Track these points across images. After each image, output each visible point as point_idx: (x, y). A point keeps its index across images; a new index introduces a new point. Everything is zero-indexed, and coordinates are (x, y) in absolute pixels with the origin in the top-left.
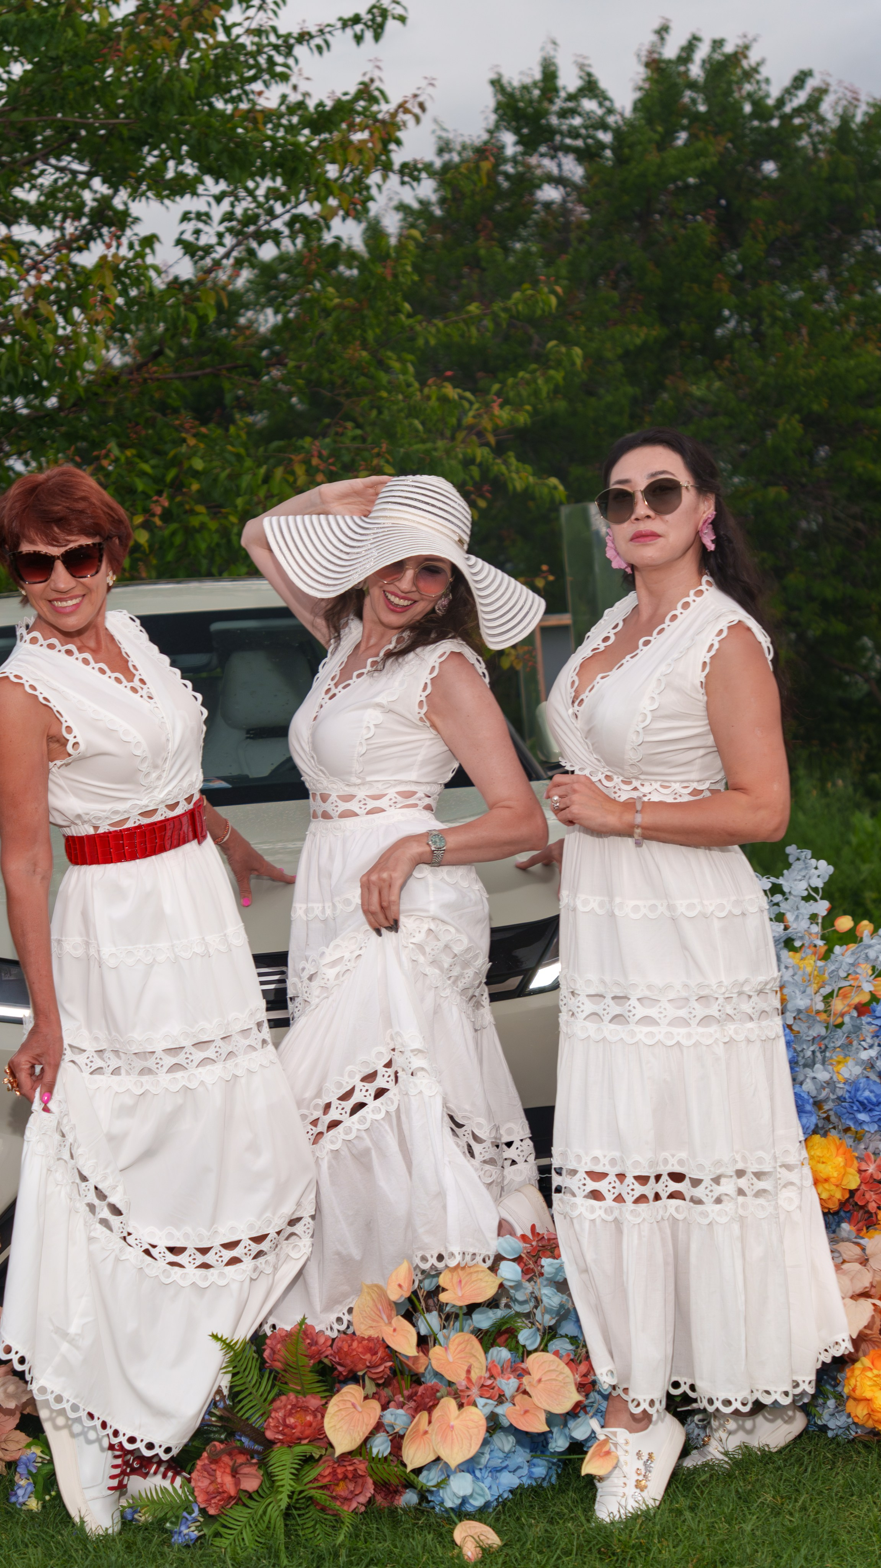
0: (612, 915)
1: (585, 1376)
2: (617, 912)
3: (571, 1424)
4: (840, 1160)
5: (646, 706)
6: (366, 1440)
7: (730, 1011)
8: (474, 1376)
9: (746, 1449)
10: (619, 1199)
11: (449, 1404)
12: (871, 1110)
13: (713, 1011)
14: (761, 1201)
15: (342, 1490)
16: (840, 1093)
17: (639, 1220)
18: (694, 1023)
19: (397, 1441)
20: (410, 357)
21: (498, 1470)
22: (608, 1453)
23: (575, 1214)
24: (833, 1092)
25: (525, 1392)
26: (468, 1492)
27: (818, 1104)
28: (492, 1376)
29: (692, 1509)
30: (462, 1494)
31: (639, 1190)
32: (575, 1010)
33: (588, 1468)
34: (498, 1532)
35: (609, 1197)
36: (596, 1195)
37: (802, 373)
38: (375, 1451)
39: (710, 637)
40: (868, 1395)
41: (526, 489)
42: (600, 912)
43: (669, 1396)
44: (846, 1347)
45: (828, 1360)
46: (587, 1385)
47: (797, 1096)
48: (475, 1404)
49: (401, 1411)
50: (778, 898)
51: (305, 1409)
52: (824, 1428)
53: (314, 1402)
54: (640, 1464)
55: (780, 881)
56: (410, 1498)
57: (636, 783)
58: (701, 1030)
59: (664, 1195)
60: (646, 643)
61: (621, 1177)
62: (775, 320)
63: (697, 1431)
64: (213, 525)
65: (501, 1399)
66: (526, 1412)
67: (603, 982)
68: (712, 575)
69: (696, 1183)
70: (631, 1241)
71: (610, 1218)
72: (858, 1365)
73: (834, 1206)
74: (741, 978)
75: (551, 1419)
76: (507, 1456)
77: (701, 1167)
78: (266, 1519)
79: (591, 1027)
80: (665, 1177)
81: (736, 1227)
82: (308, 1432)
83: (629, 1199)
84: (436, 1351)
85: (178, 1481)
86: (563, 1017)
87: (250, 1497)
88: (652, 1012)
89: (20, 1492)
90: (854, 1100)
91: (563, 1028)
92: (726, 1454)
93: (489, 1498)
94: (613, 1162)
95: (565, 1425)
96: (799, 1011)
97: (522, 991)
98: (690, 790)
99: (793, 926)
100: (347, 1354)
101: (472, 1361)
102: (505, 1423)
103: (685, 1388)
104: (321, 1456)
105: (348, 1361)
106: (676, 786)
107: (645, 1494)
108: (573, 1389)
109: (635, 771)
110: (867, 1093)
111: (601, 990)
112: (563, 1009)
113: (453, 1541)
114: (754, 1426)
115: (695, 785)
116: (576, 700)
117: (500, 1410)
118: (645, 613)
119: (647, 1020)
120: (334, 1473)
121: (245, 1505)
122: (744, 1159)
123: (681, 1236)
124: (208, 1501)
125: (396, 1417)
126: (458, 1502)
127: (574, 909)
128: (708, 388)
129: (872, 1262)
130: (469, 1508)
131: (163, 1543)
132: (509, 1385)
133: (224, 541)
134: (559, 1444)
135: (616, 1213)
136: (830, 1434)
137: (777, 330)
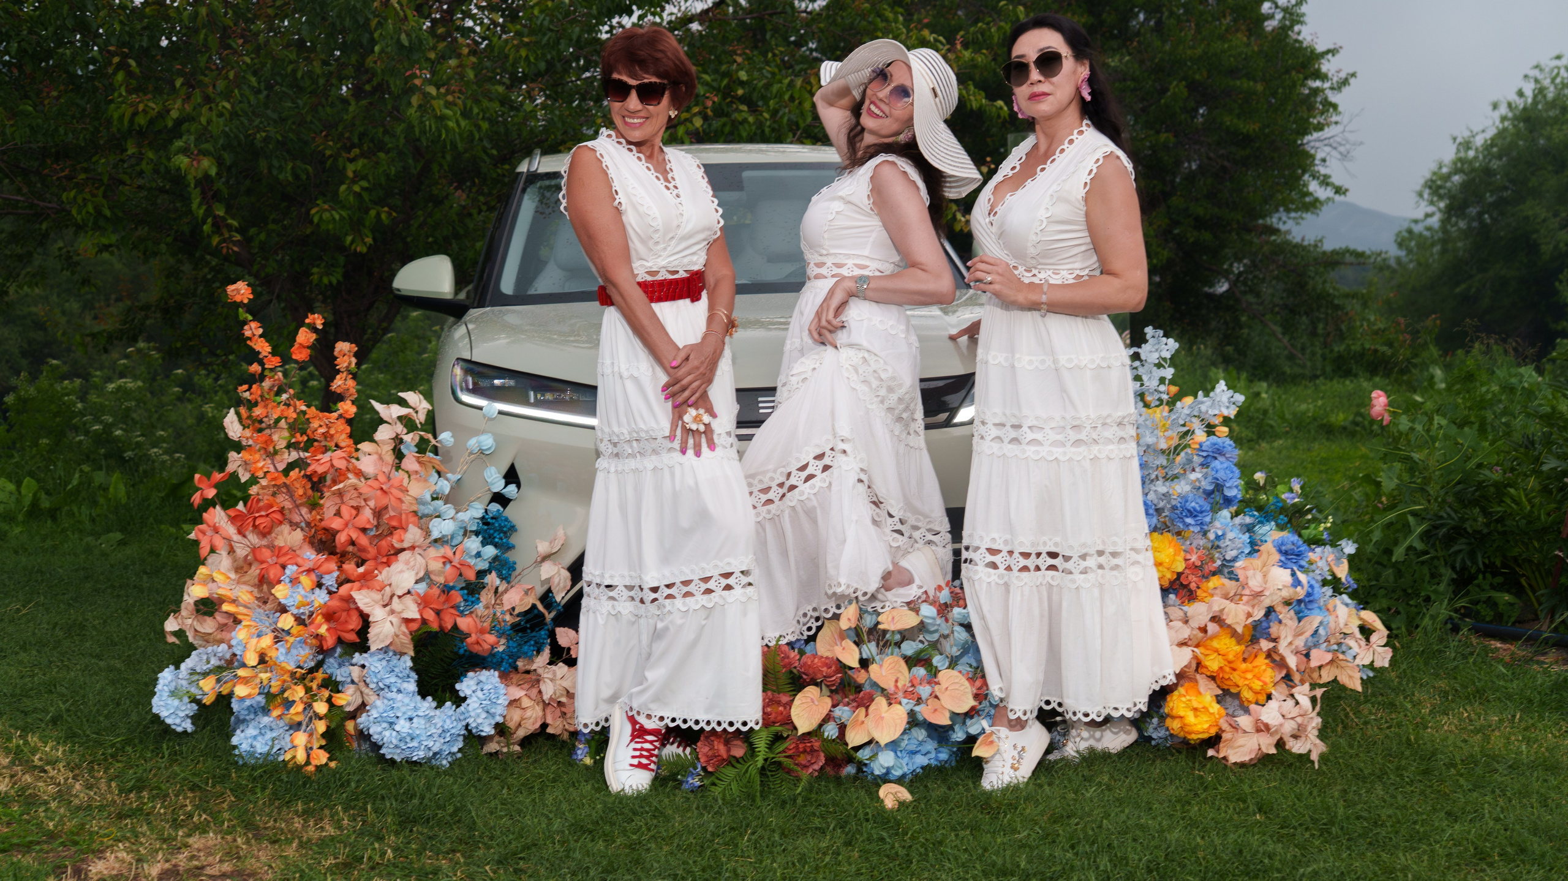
0: (1013, 367)
1: (979, 689)
2: (1016, 364)
3: (969, 722)
4: (1171, 550)
5: (1042, 214)
6: (820, 726)
7: (1096, 437)
8: (900, 685)
9: (1092, 750)
10: (1009, 568)
11: (880, 702)
12: (1196, 516)
13: (1083, 436)
14: (1115, 573)
15: (802, 759)
16: (1174, 503)
17: (1022, 584)
18: (1068, 444)
19: (842, 728)
20: (900, 10)
21: (914, 753)
22: (992, 742)
23: (976, 577)
24: (1169, 502)
25: (936, 697)
26: (891, 764)
27: (1159, 511)
28: (913, 686)
29: (1050, 784)
30: (886, 765)
31: (1023, 562)
32: (984, 434)
33: (977, 752)
34: (911, 793)
35: (1002, 567)
36: (994, 566)
37: (1189, 52)
38: (826, 734)
39: (1090, 164)
40: (1182, 713)
41: (980, 108)
42: (1005, 364)
43: (1041, 709)
44: (1171, 679)
45: (1157, 688)
46: (981, 695)
47: (1145, 504)
48: (900, 703)
49: (846, 708)
50: (1137, 363)
51: (779, 703)
52: (1150, 738)
53: (785, 699)
54: (1015, 753)
55: (1139, 350)
56: (850, 769)
57: (1034, 271)
58: (1073, 449)
59: (1043, 568)
60: (1043, 170)
61: (1011, 553)
62: (1172, 13)
63: (1058, 738)
64: (751, 119)
65: (919, 701)
66: (936, 710)
67: (1005, 415)
68: (1091, 119)
69: (1067, 559)
70: (1016, 599)
71: (1002, 582)
72: (1176, 693)
73: (1166, 584)
74: (1105, 414)
75: (954, 715)
76: (921, 743)
77: (1071, 547)
78: (748, 775)
79: (996, 446)
80: (1044, 555)
81: (1096, 592)
82: (779, 718)
83: (1015, 568)
84: (873, 668)
85: (688, 750)
86: (975, 440)
87: (738, 761)
88: (1038, 436)
89: (579, 752)
90: (1184, 508)
91: (975, 447)
92: (1078, 752)
93: (906, 769)
94: (1006, 542)
95: (964, 723)
96: (1148, 446)
97: (948, 423)
98: (1074, 276)
99: (1146, 383)
100: (810, 666)
101: (899, 675)
102: (920, 718)
103: (1054, 705)
104: (788, 736)
105: (811, 671)
106: (1064, 273)
107: (1017, 773)
108: (970, 697)
109: (1034, 262)
110: (1193, 504)
111: (1003, 420)
112: (976, 434)
113: (879, 797)
114: (1102, 736)
115: (1078, 272)
116: (992, 212)
117: (917, 709)
118: (1043, 148)
119: (1033, 442)
120: (797, 747)
121: (733, 766)
122: (1104, 542)
123: (1055, 597)
124: (707, 762)
125: (843, 712)
126: (884, 771)
127: (986, 363)
128: (1120, 61)
129: (1190, 622)
130: (891, 777)
131: (675, 788)
132: (924, 691)
133: (759, 132)
134: (959, 736)
135: (1006, 579)
136: (1153, 743)
137: (1173, 21)
